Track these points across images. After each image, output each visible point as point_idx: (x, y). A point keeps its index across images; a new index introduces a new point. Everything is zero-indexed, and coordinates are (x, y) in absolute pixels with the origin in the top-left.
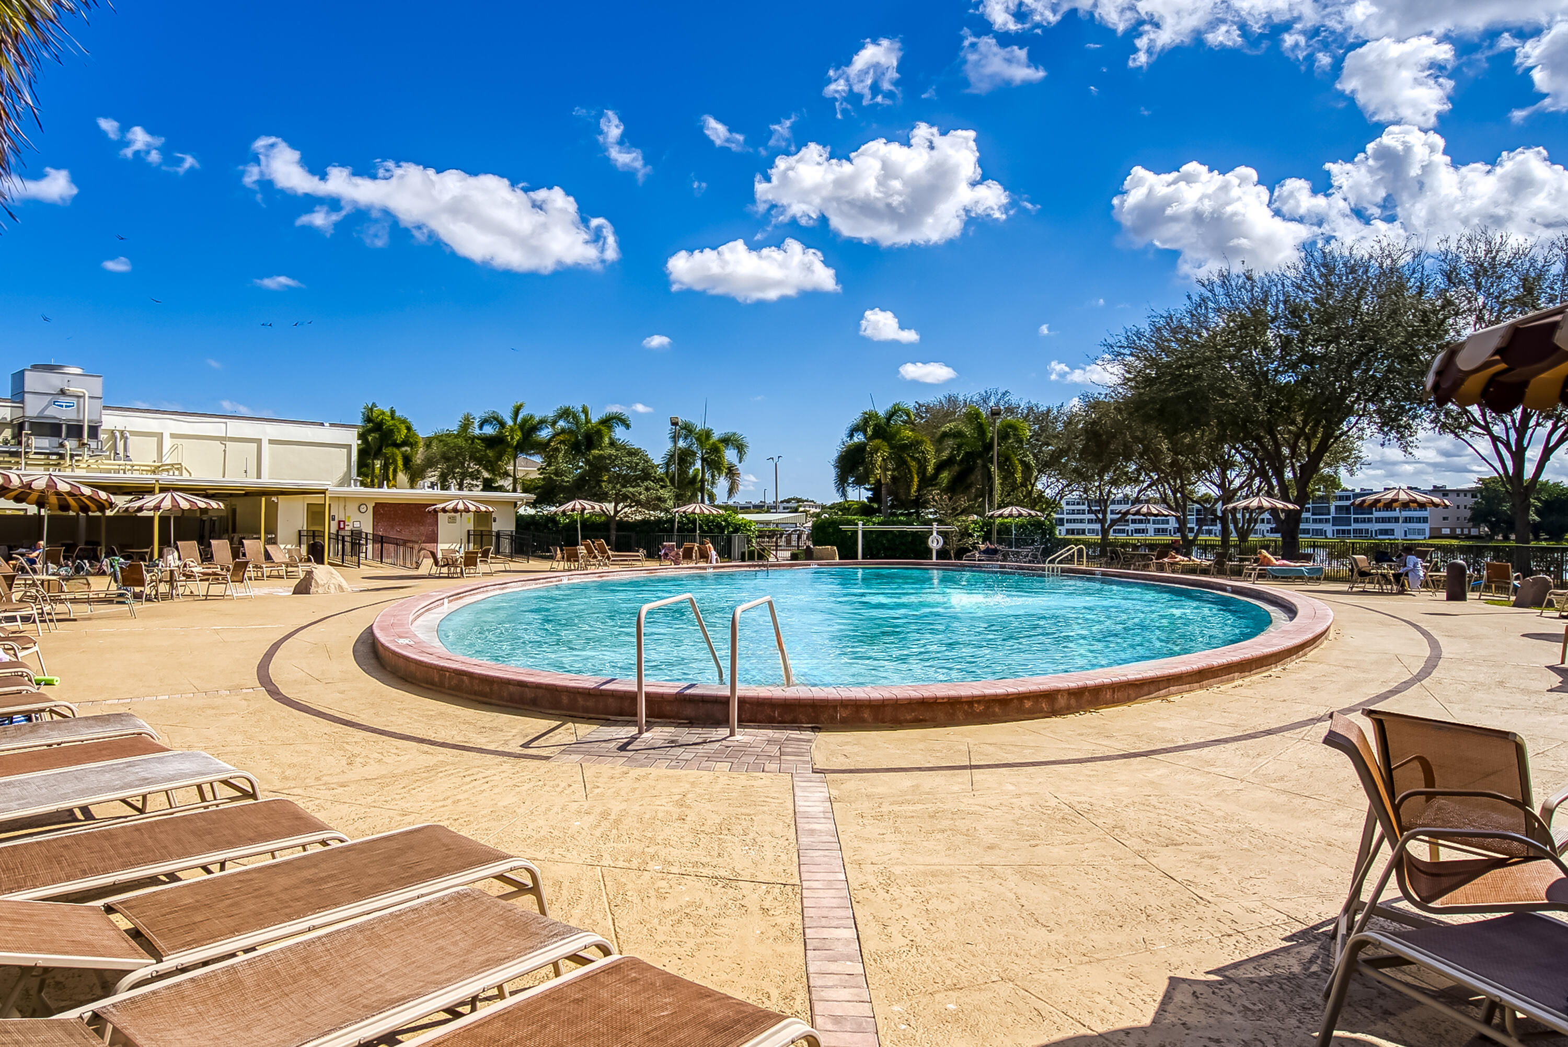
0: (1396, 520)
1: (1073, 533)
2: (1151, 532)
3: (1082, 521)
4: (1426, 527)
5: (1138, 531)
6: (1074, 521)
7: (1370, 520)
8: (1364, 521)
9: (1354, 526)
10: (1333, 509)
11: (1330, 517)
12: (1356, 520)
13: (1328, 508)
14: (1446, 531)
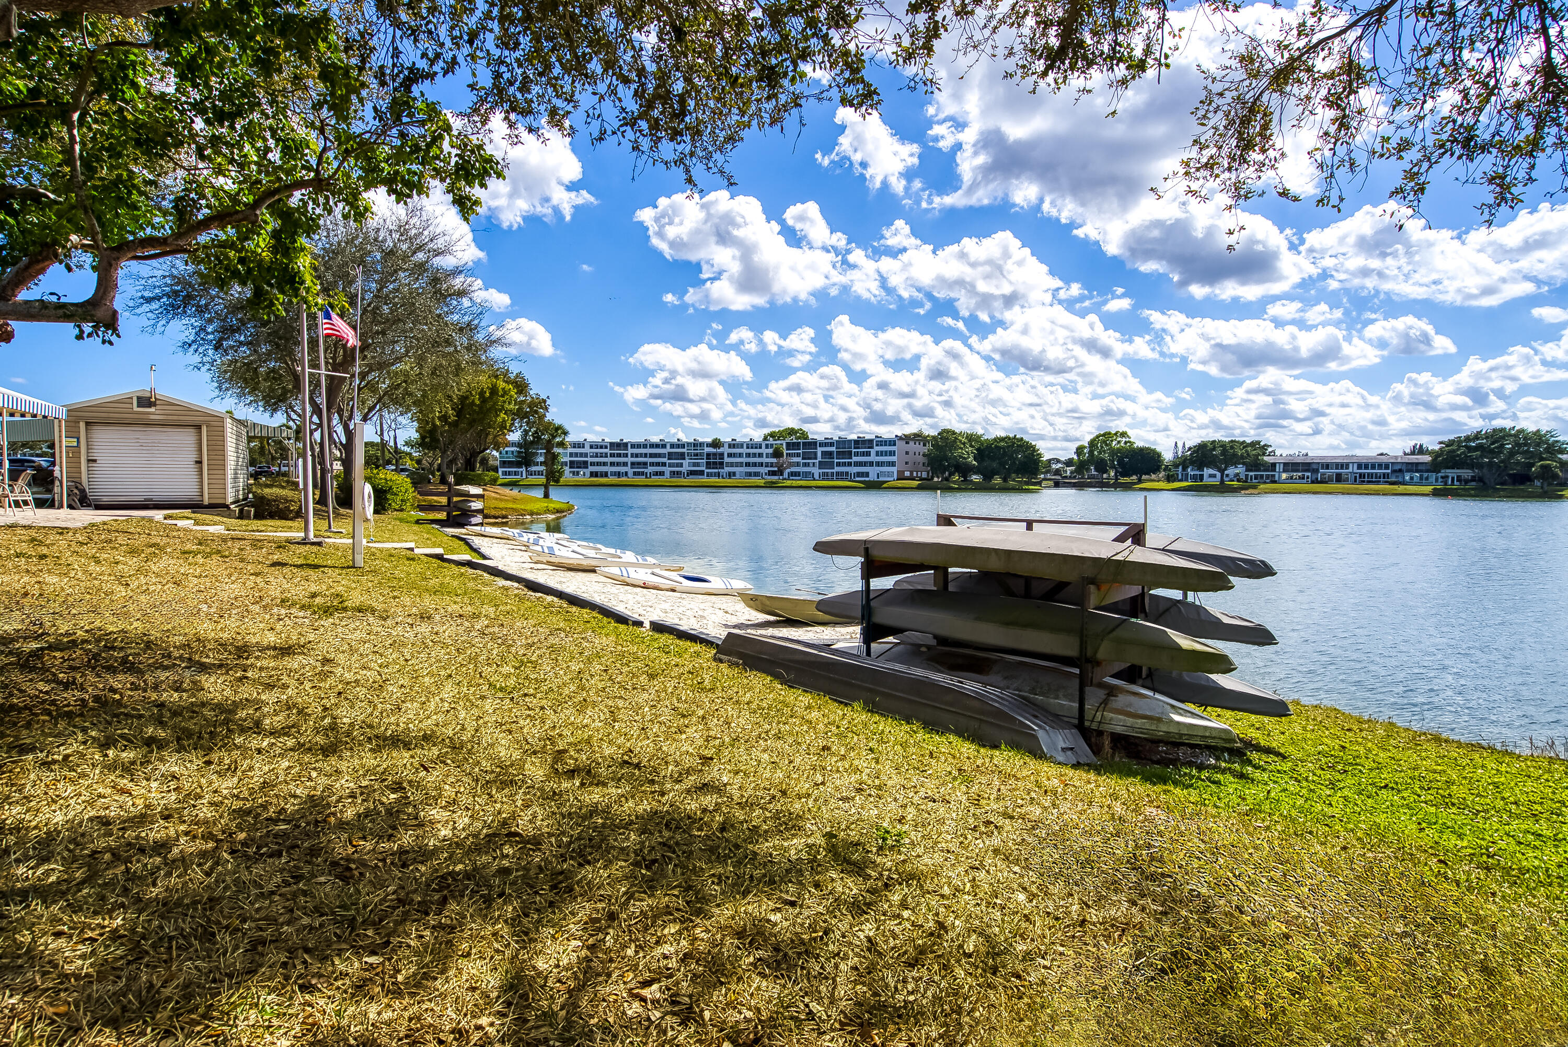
0: (871, 464)
1: (596, 476)
2: (667, 474)
3: (605, 464)
4: (894, 470)
5: (656, 474)
6: (598, 464)
7: (850, 464)
8: (844, 464)
9: (837, 469)
10: (819, 455)
11: (817, 461)
12: (839, 464)
13: (816, 454)
14: (907, 474)
